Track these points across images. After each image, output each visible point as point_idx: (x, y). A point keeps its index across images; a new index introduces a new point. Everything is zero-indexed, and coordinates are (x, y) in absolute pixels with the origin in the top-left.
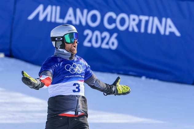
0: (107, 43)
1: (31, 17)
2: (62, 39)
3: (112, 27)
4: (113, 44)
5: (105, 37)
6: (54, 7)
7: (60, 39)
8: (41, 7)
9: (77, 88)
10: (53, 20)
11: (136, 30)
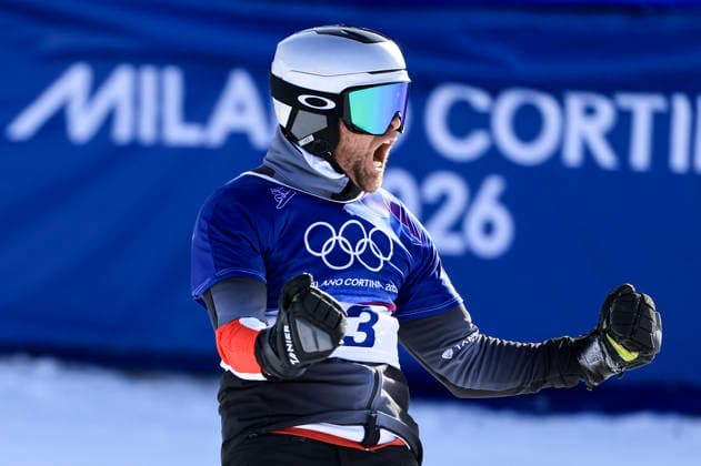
0: (457, 227)
1: (26, 124)
2: (331, 105)
3: (471, 147)
4: (488, 228)
5: (443, 199)
6: (149, 77)
7: (326, 104)
8: (76, 80)
9: (362, 327)
10: (147, 133)
11: (605, 156)
